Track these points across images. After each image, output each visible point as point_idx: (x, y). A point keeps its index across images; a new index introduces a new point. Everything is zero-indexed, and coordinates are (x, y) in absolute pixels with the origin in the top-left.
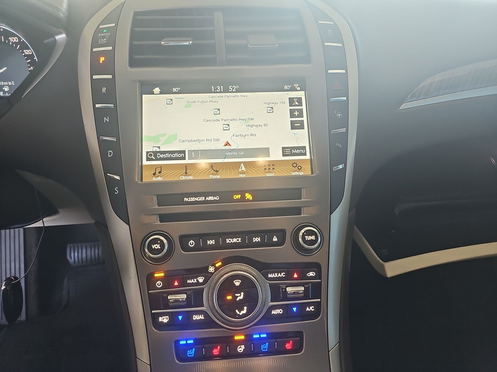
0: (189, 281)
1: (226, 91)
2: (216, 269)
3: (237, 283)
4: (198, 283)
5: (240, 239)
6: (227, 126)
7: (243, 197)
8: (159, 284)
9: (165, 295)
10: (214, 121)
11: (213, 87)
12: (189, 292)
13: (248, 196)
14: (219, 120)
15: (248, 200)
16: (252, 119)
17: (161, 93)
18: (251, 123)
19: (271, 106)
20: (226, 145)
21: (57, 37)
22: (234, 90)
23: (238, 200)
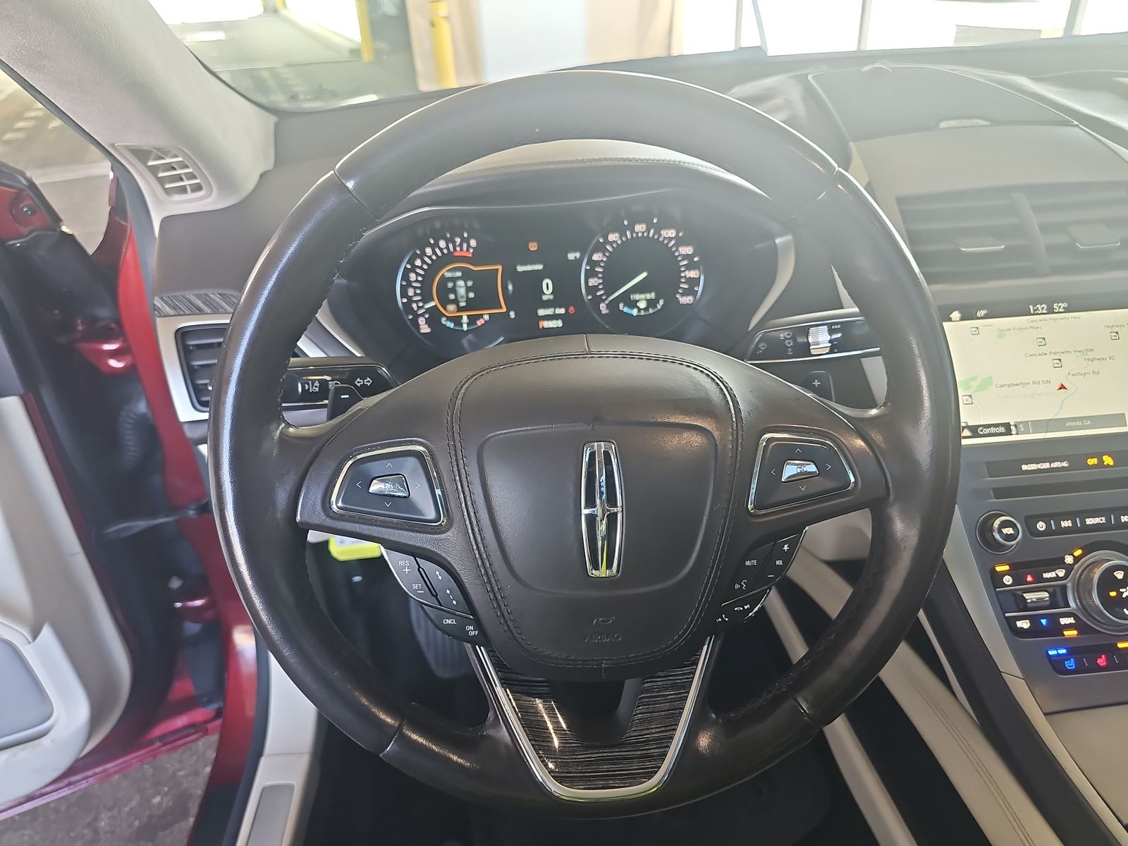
0: (1046, 575)
1: (1051, 311)
2: (1077, 560)
3: (1119, 575)
4: (1057, 578)
5: (1103, 518)
6: (1058, 361)
7: (1101, 461)
8: (1008, 580)
9: (1019, 593)
10: (1040, 355)
11: (1031, 307)
12: (1051, 590)
13: (1108, 460)
14: (1046, 354)
15: (1108, 466)
16: (1092, 350)
17: (962, 319)
18: (1091, 355)
19: (1116, 329)
20: (1060, 388)
21: (778, 241)
22: (1060, 310)
23: (1094, 466)
